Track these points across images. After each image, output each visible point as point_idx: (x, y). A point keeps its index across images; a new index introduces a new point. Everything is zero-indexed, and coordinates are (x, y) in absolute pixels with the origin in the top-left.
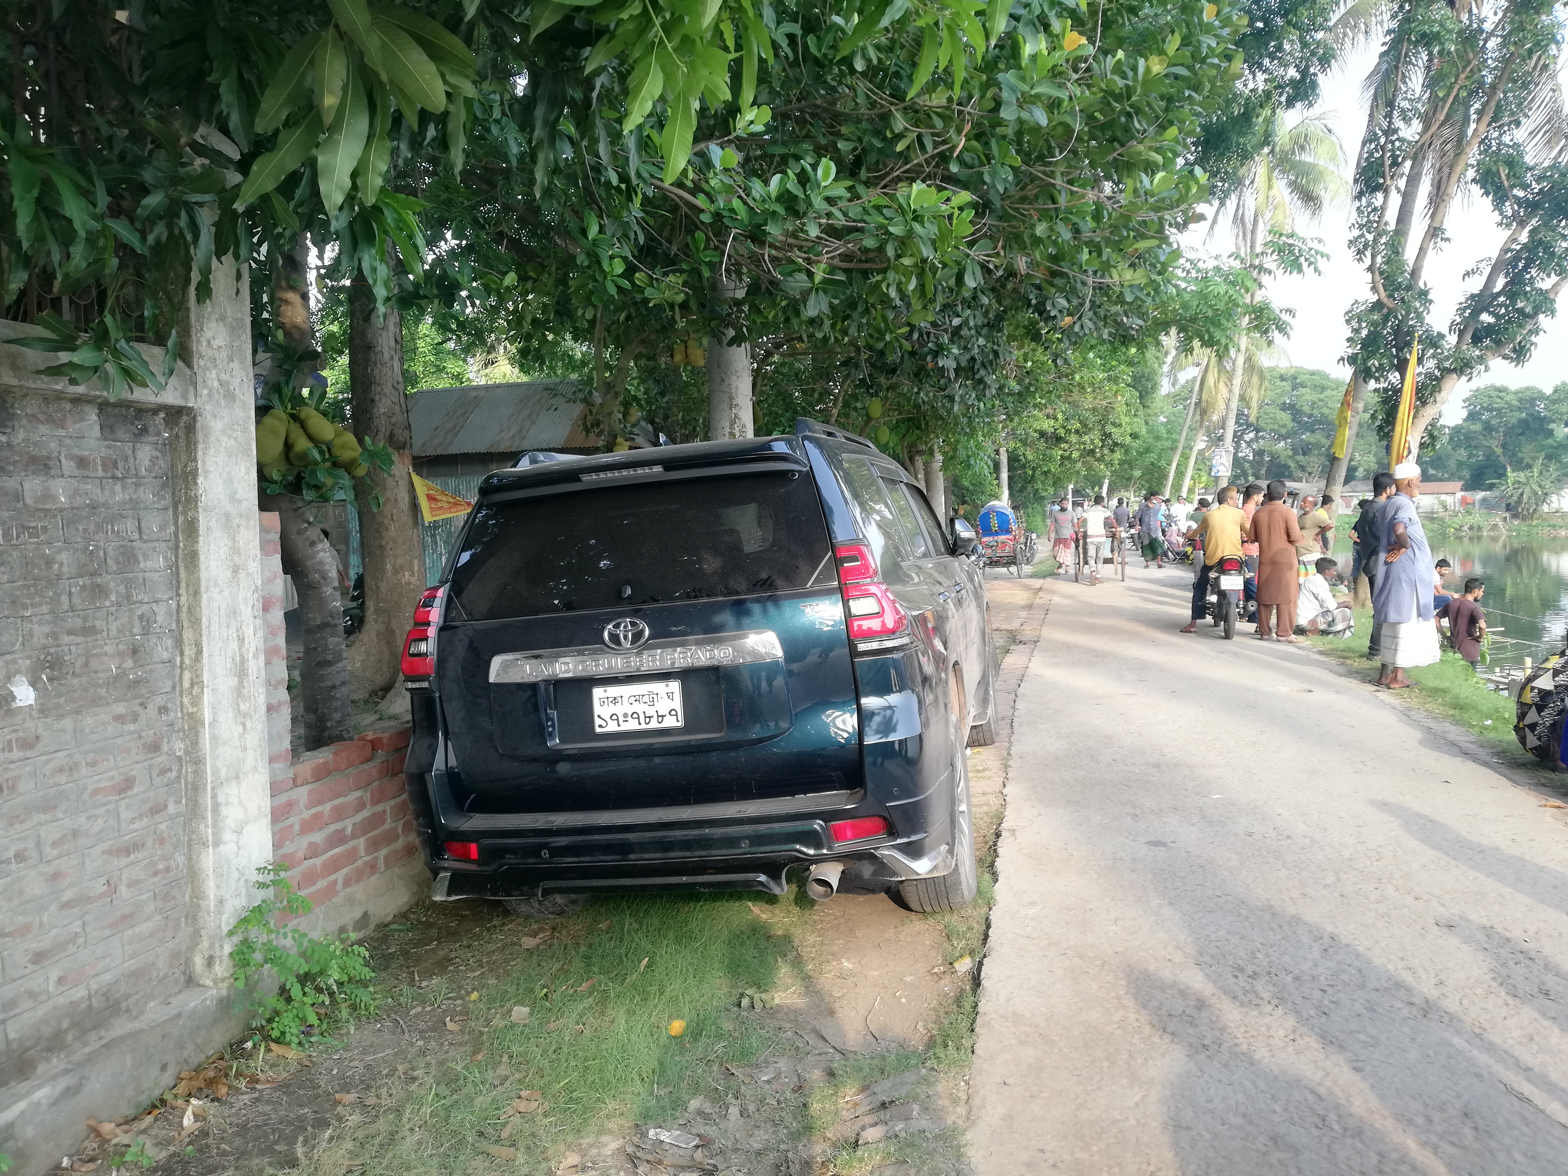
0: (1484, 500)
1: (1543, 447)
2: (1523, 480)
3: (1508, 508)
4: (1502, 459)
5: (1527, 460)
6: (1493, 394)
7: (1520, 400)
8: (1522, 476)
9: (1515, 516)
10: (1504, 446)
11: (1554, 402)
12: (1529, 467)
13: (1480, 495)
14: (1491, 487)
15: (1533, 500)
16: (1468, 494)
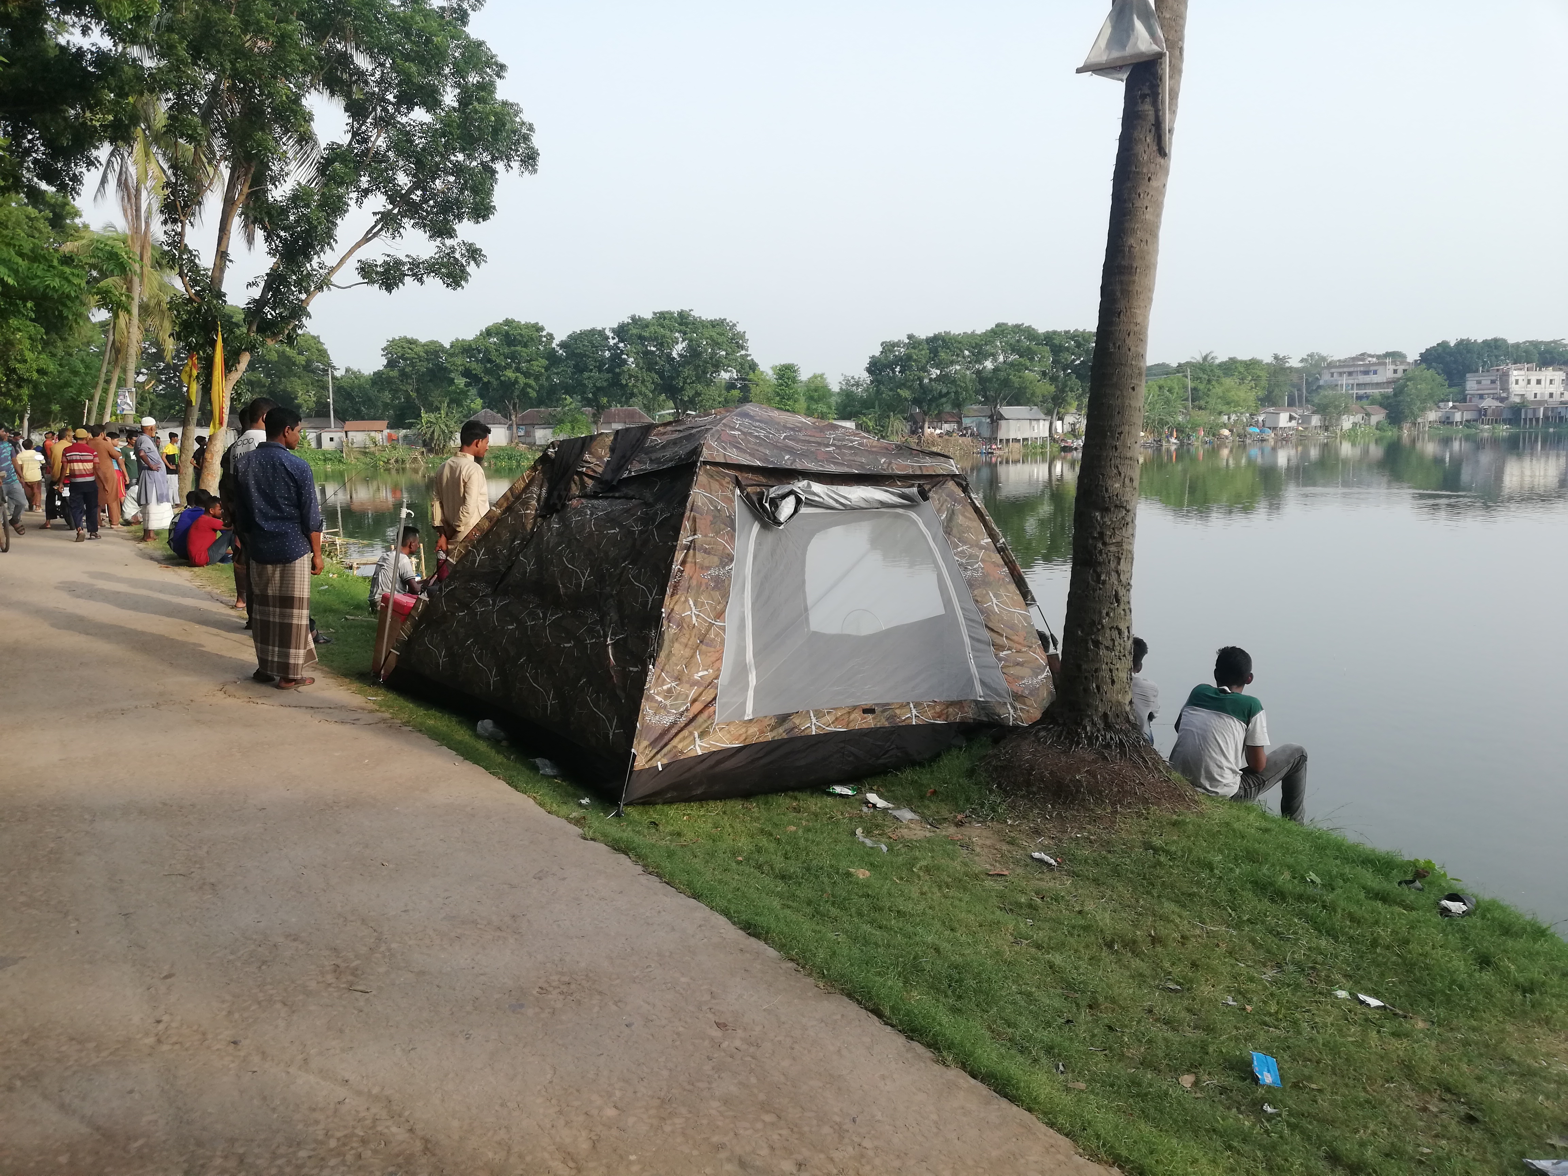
0: (406, 436)
1: (448, 393)
2: (434, 420)
3: (425, 444)
4: (417, 401)
5: (436, 403)
6: (405, 345)
7: (426, 352)
8: (432, 417)
9: (430, 451)
10: (418, 391)
11: (452, 355)
12: (438, 409)
13: (403, 432)
14: (409, 426)
15: (442, 437)
16: (392, 431)
